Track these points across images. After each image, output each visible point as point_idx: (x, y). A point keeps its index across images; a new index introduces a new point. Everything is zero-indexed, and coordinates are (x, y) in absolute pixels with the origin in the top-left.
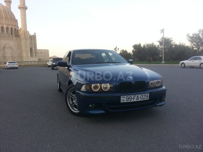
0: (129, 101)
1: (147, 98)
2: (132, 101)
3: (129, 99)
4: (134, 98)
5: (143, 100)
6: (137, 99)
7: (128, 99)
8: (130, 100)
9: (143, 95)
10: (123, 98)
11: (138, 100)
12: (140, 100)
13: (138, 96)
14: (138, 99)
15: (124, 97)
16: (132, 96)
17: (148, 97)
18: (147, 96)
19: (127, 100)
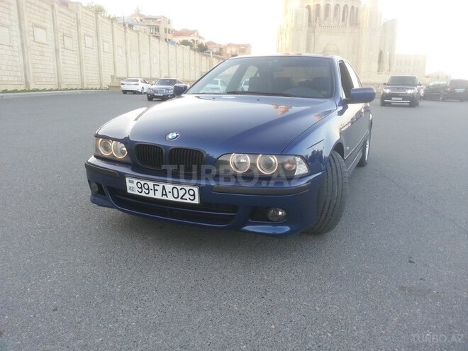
0: (143, 194)
1: (192, 198)
2: (151, 195)
3: (144, 190)
4: (155, 190)
5: (179, 200)
6: (163, 195)
7: (141, 188)
8: (147, 191)
9: (179, 187)
10: (130, 181)
11: (164, 198)
12: (170, 198)
13: (164, 188)
14: (166, 195)
15: (133, 182)
16: (151, 184)
17: (194, 195)
18: (191, 193)
19: (140, 190)
